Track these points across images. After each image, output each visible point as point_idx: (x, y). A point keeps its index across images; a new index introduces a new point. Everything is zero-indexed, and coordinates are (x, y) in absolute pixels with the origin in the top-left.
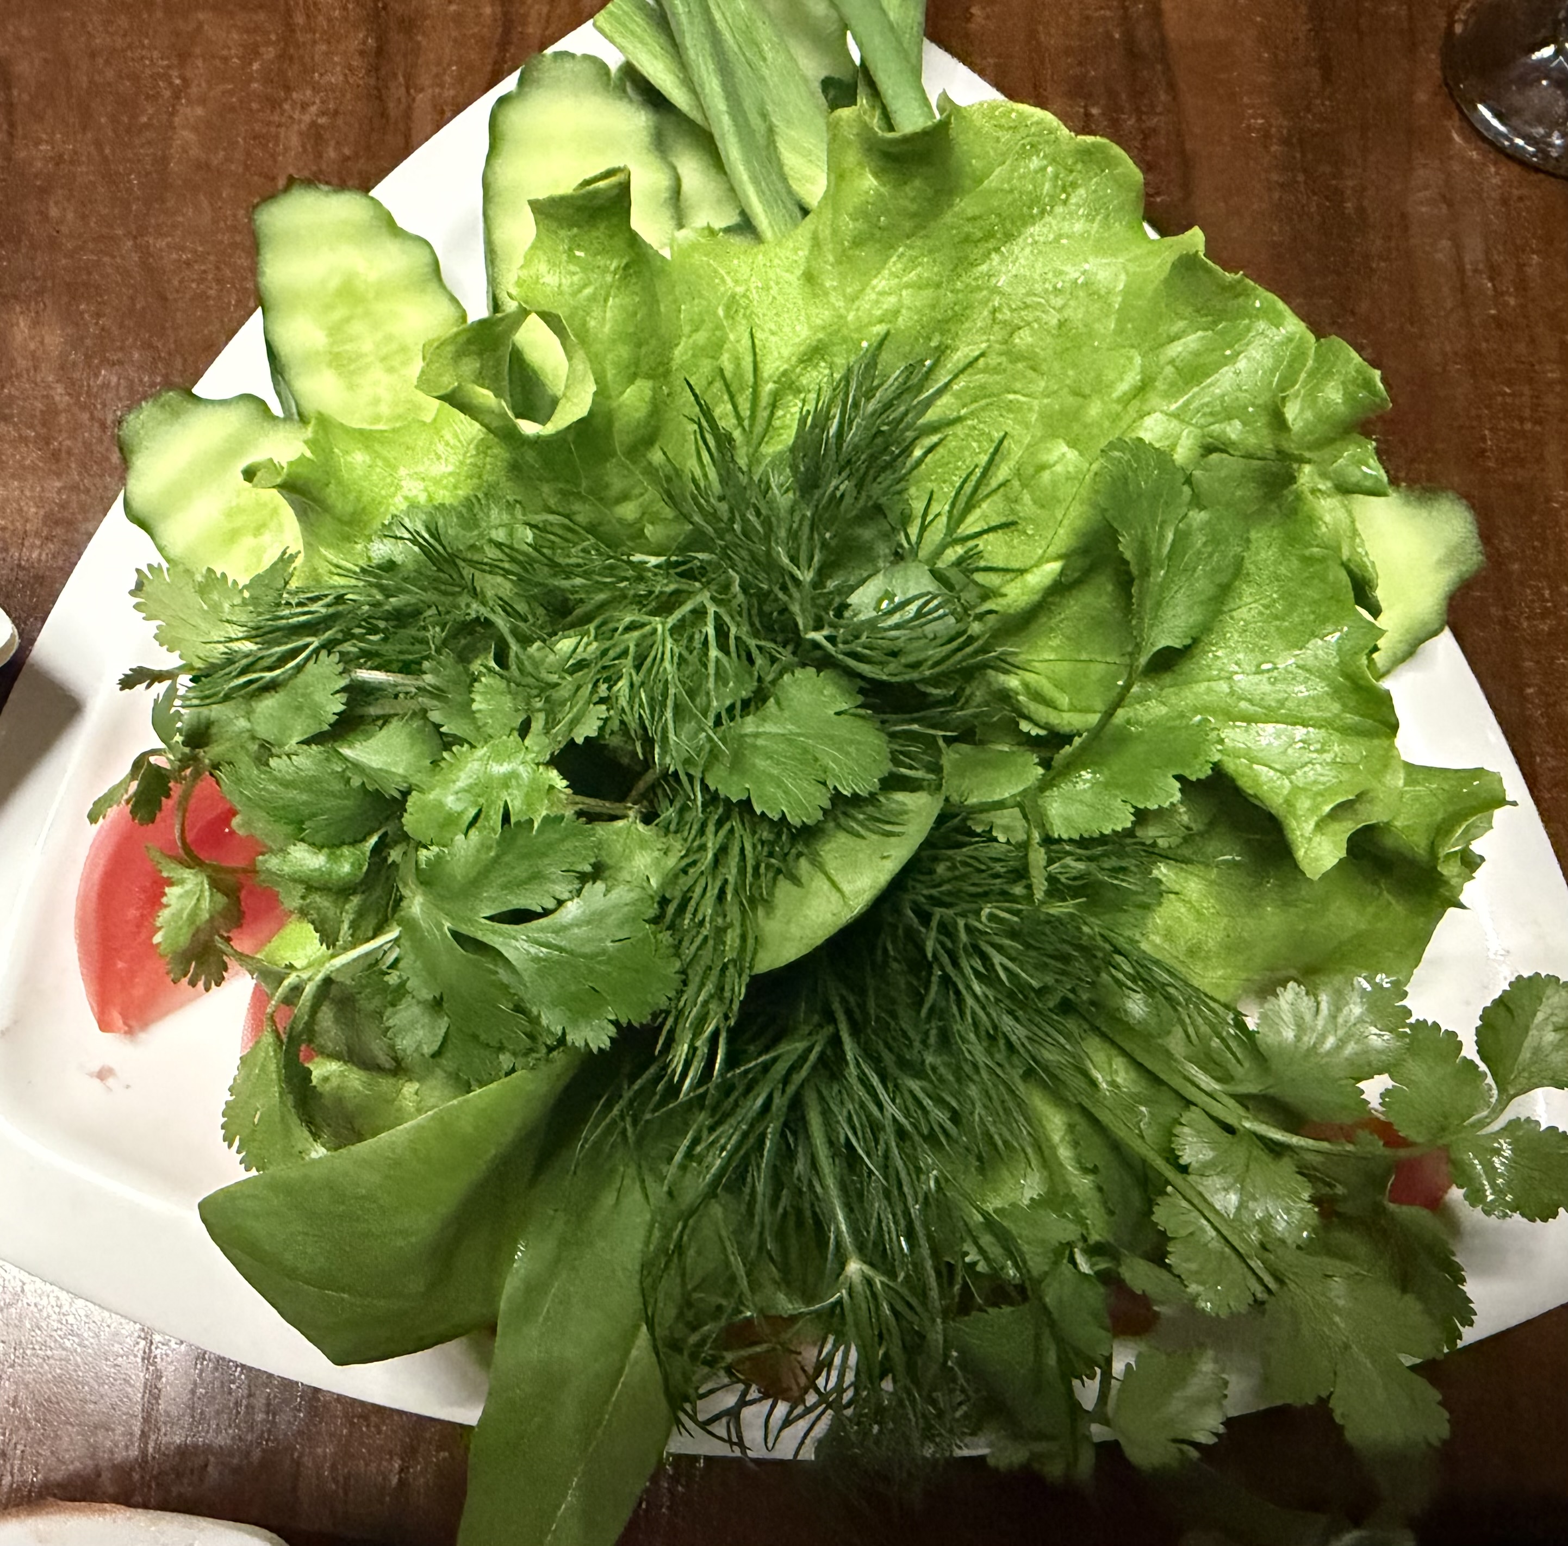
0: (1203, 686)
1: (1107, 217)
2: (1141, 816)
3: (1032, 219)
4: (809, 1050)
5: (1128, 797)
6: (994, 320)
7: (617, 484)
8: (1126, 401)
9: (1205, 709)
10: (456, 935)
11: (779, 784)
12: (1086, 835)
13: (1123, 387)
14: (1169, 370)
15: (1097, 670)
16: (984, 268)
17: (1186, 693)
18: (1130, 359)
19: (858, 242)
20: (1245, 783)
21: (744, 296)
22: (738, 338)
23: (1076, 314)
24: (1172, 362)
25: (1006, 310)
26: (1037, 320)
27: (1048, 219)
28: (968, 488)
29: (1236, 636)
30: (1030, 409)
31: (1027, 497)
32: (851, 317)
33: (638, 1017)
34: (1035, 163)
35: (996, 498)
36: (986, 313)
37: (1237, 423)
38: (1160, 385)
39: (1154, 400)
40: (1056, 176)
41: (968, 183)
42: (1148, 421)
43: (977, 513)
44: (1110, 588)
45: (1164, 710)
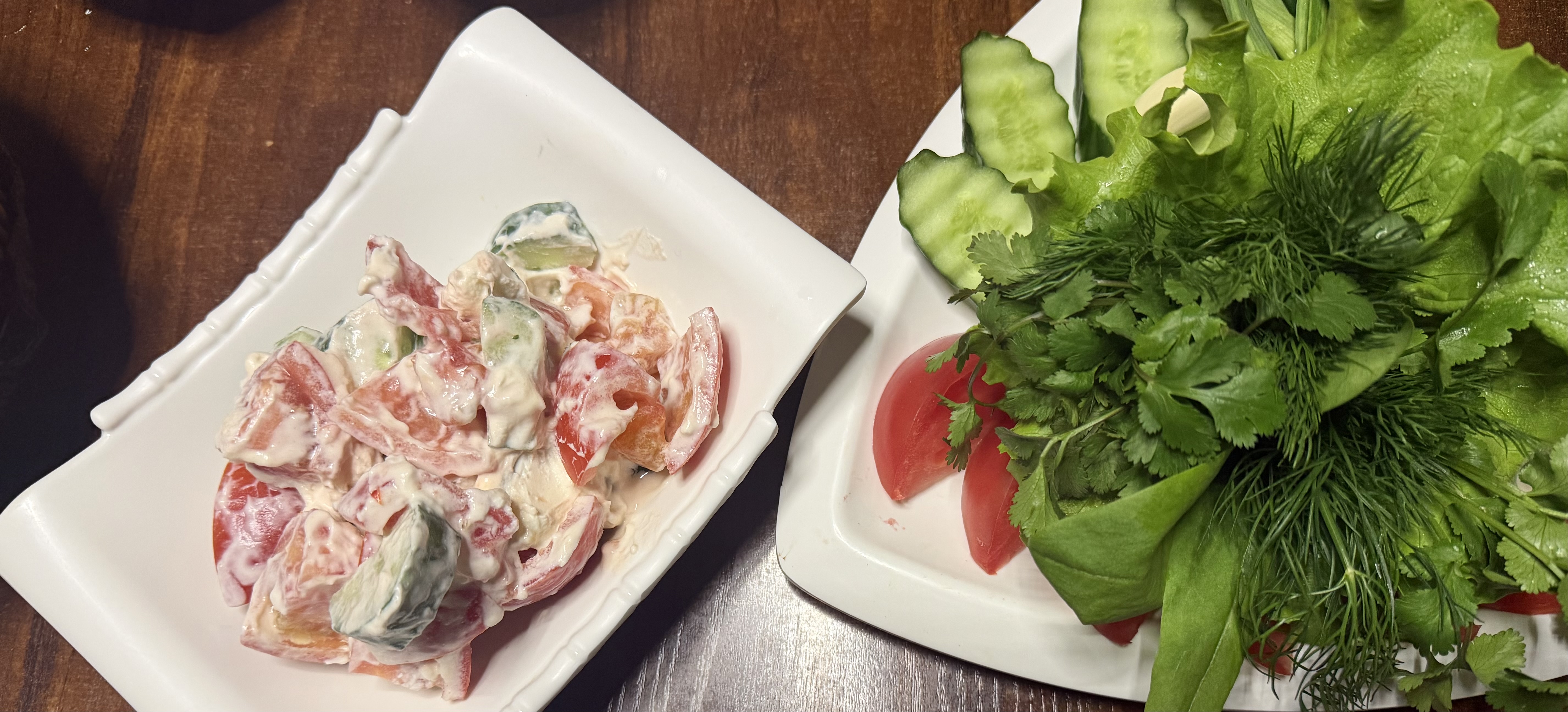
0: (1524, 283)
1: (1480, 39)
2: (1490, 351)
3: (1440, 41)
4: (1328, 465)
5: (1481, 342)
6: (1418, 94)
7: (1220, 184)
8: (1492, 133)
9: (1527, 294)
10: (1174, 396)
11: (1330, 323)
12: (1459, 363)
13: (1491, 126)
14: (1517, 116)
15: (1465, 278)
16: (1413, 67)
17: (1516, 286)
18: (1496, 112)
19: (1350, 56)
20: (1546, 331)
21: (1285, 86)
22: (1283, 108)
23: (1463, 89)
24: (1519, 112)
25: (1425, 89)
26: (1443, 93)
27: (1448, 41)
28: (1397, 186)
29: (1543, 255)
30: (1436, 141)
31: (1435, 186)
32: (1344, 95)
33: (1268, 432)
34: (1443, 11)
35: (1415, 187)
36: (1413, 91)
37: (1553, 143)
38: (1513, 124)
39: (1509, 132)
40: (1453, 19)
41: (1409, 23)
42: (1505, 143)
43: (1402, 196)
44: (1472, 234)
45: (1502, 296)
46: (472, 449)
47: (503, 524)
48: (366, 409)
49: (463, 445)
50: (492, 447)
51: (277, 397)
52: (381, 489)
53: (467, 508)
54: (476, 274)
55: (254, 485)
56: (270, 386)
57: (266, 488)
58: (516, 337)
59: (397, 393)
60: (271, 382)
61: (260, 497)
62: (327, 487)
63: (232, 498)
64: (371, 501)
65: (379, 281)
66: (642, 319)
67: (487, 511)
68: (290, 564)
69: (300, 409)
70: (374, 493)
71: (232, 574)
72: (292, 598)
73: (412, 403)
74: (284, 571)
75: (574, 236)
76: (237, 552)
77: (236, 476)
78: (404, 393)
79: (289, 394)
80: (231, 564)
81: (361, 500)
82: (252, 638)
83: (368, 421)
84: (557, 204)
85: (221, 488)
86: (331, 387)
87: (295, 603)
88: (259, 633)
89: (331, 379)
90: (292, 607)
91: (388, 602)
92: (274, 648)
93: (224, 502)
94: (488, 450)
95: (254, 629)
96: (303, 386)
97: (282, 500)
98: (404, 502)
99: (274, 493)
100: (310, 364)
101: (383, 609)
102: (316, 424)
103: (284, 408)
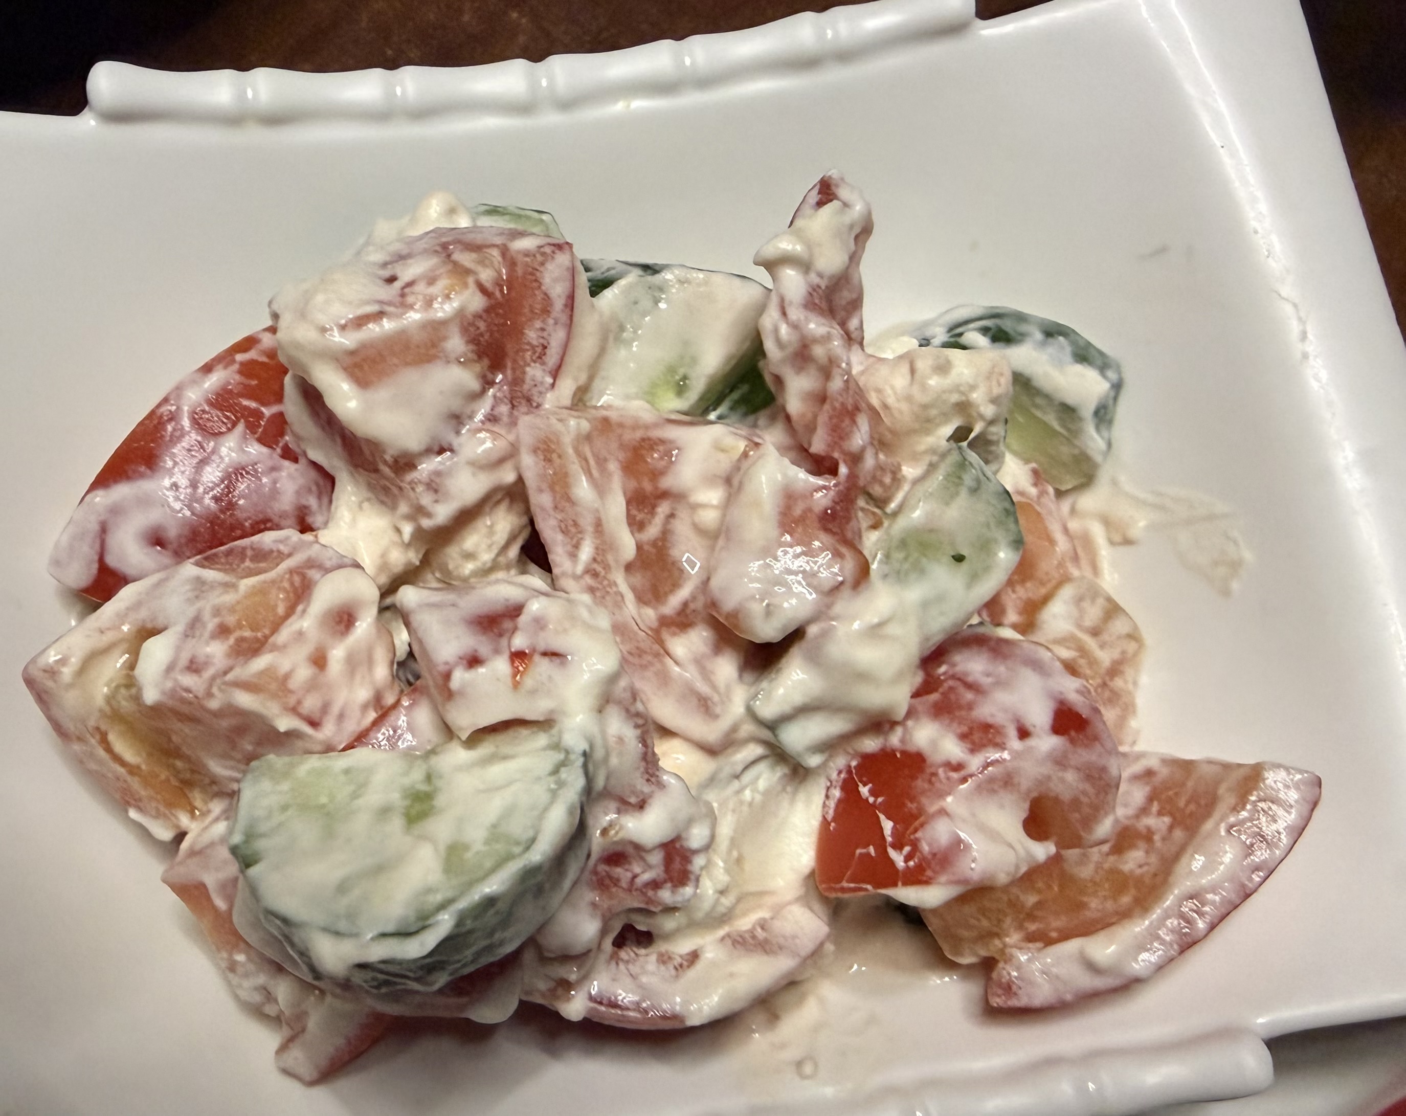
46: (714, 687)
47: (671, 879)
48: (592, 462)
49: (699, 662)
50: (751, 713)
51: (460, 313)
52: (537, 658)
53: (641, 806)
54: (973, 388)
55: (267, 412)
56: (465, 285)
57: (282, 434)
58: (959, 559)
59: (656, 475)
60: (471, 280)
61: (260, 441)
62: (398, 531)
63: (210, 403)
64: (501, 666)
65: (804, 265)
66: (1105, 657)
67: (665, 840)
68: (231, 620)
69: (478, 368)
70: (519, 656)
71: (103, 530)
72: (188, 690)
73: (663, 509)
74: (211, 624)
75: (1090, 428)
76: (145, 502)
77: (247, 369)
78: (666, 483)
79: (482, 325)
80: (116, 511)
81: (483, 646)
82: (50, 684)
83: (583, 489)
84: (1101, 353)
85: (207, 369)
86: (556, 373)
87: (183, 701)
88: (71, 686)
89: (566, 358)
90: (170, 703)
91: (404, 934)
92: (70, 726)
93: (194, 396)
94: (737, 708)
95: (67, 672)
96: (517, 332)
97: (290, 476)
98: (552, 712)
99: (289, 455)
100: (559, 304)
101: (384, 935)
102: (479, 417)
103: (456, 344)
